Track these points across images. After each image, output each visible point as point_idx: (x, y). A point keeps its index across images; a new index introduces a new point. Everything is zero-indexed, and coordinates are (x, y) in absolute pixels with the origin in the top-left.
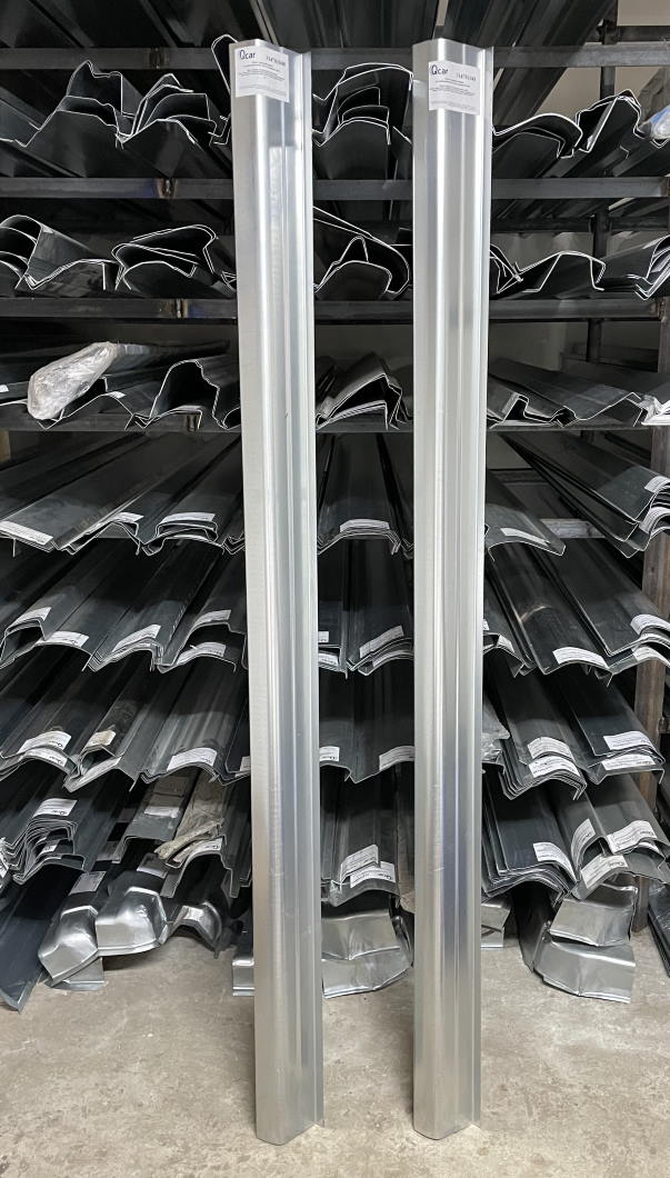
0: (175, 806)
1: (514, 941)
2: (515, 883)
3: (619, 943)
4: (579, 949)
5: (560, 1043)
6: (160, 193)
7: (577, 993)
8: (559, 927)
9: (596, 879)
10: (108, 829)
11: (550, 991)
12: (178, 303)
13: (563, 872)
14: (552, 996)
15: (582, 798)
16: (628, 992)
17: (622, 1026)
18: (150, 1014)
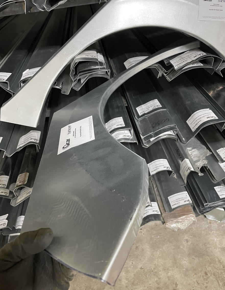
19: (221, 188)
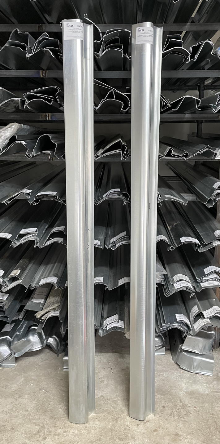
0: (42, 299)
1: (169, 352)
2: (169, 329)
3: (208, 353)
4: (193, 355)
5: (185, 390)
6: (41, 75)
7: (192, 372)
8: (185, 346)
9: (199, 327)
10: (18, 307)
11: (182, 371)
12: (47, 114)
13: (186, 325)
14: (183, 373)
15: (193, 298)
16: (212, 372)
17: (209, 385)
18: (32, 377)
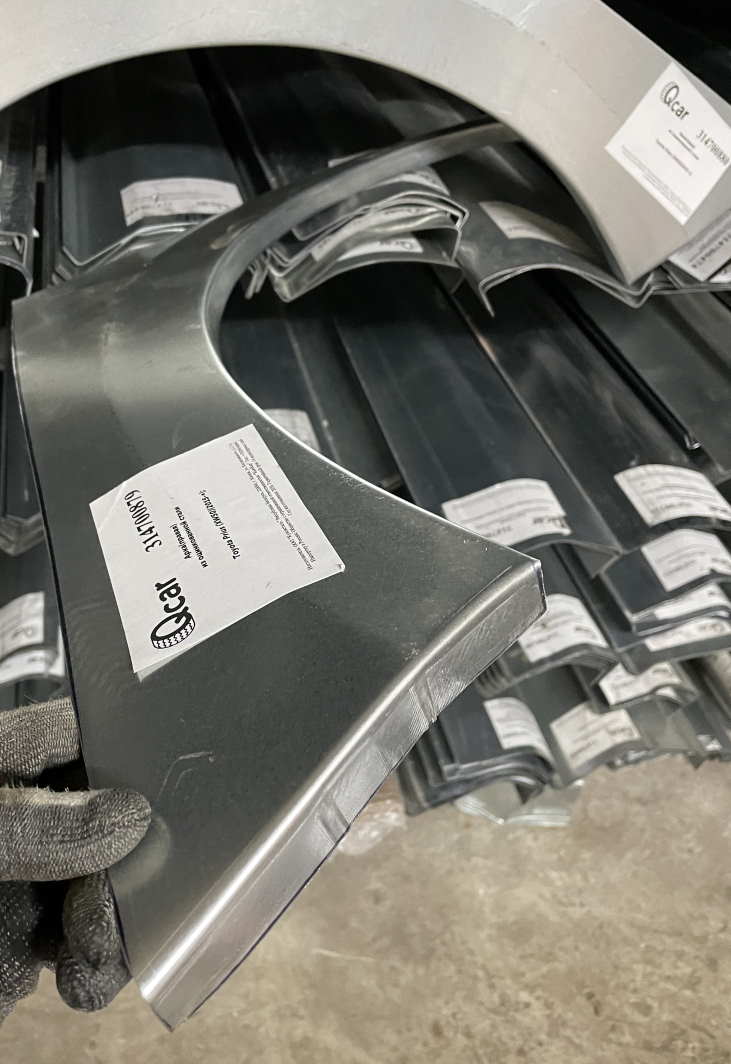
19: (508, 705)
